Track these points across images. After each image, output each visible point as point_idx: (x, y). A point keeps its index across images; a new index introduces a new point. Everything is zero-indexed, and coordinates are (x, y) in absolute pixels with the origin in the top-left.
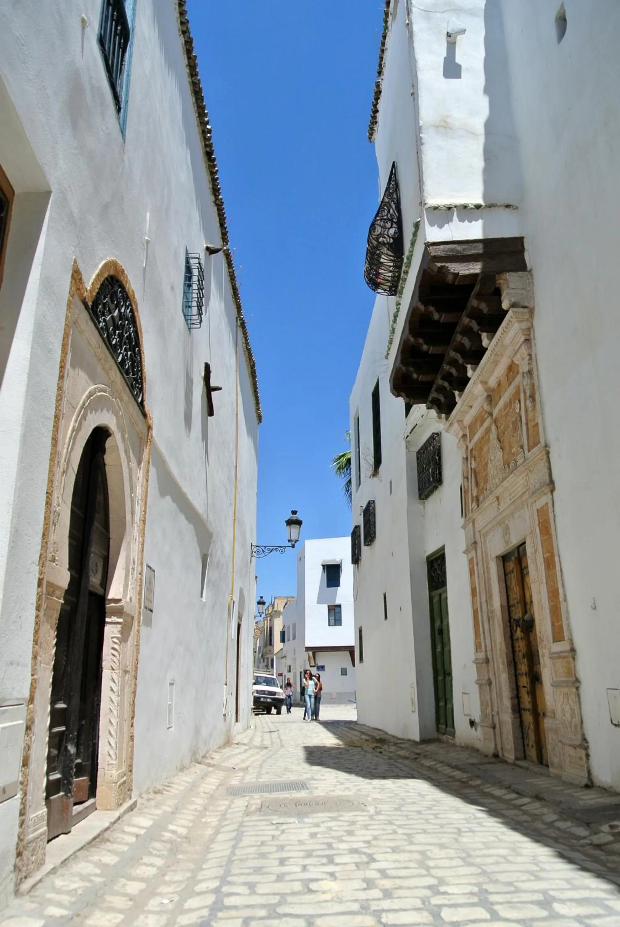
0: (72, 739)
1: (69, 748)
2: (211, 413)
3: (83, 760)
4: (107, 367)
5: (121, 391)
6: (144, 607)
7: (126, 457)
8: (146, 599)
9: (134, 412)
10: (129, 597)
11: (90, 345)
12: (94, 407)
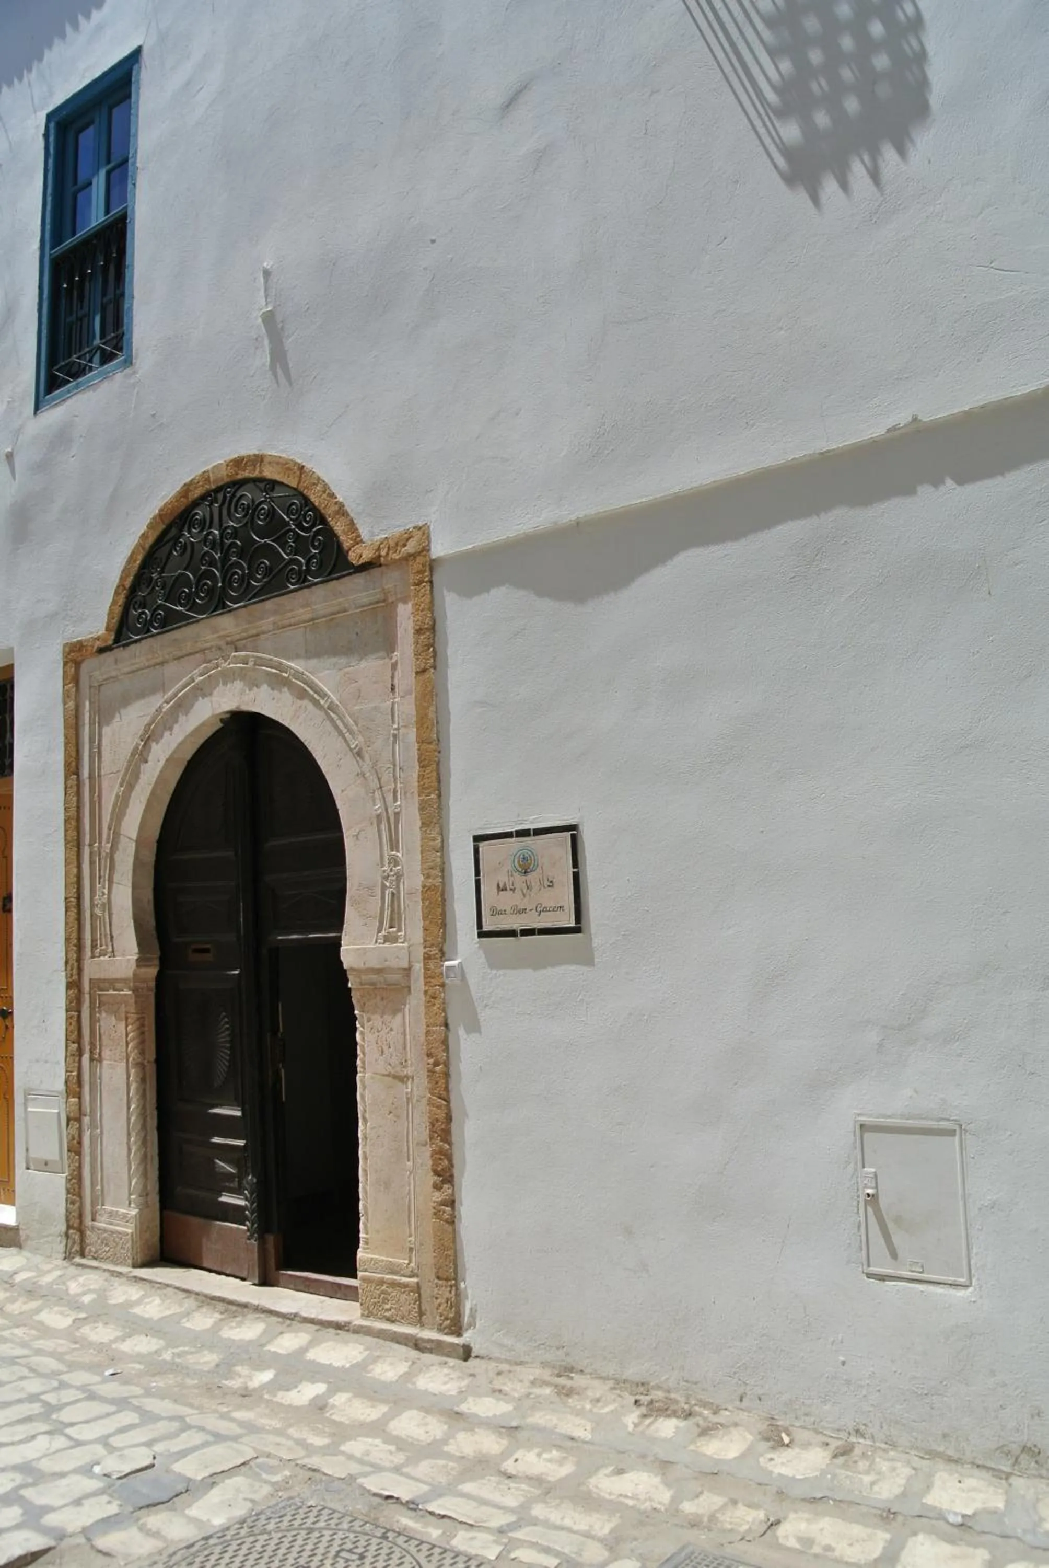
4: (188, 647)
5: (246, 630)
6: (482, 935)
7: (306, 703)
8: (495, 912)
9: (314, 607)
10: (383, 933)
11: (138, 670)
12: (165, 729)
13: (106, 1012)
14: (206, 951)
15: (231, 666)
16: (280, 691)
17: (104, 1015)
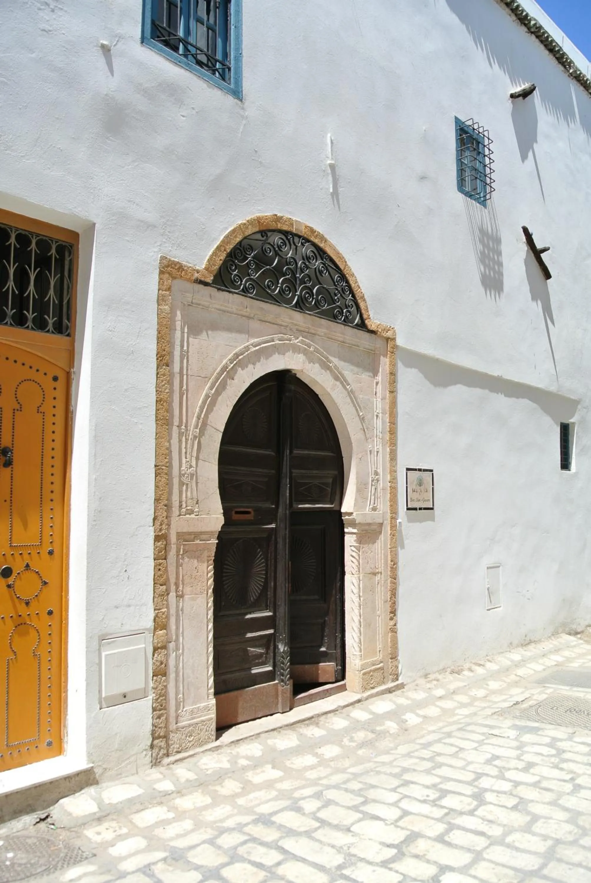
0: (281, 640)
1: (280, 646)
2: (548, 275)
3: (327, 649)
4: (270, 318)
5: (309, 328)
6: (408, 509)
7: (338, 383)
8: (412, 500)
9: (346, 337)
10: (371, 507)
11: (228, 312)
12: (249, 362)
13: (188, 558)
14: (248, 513)
15: (299, 344)
16: (326, 371)
17: (186, 560)
